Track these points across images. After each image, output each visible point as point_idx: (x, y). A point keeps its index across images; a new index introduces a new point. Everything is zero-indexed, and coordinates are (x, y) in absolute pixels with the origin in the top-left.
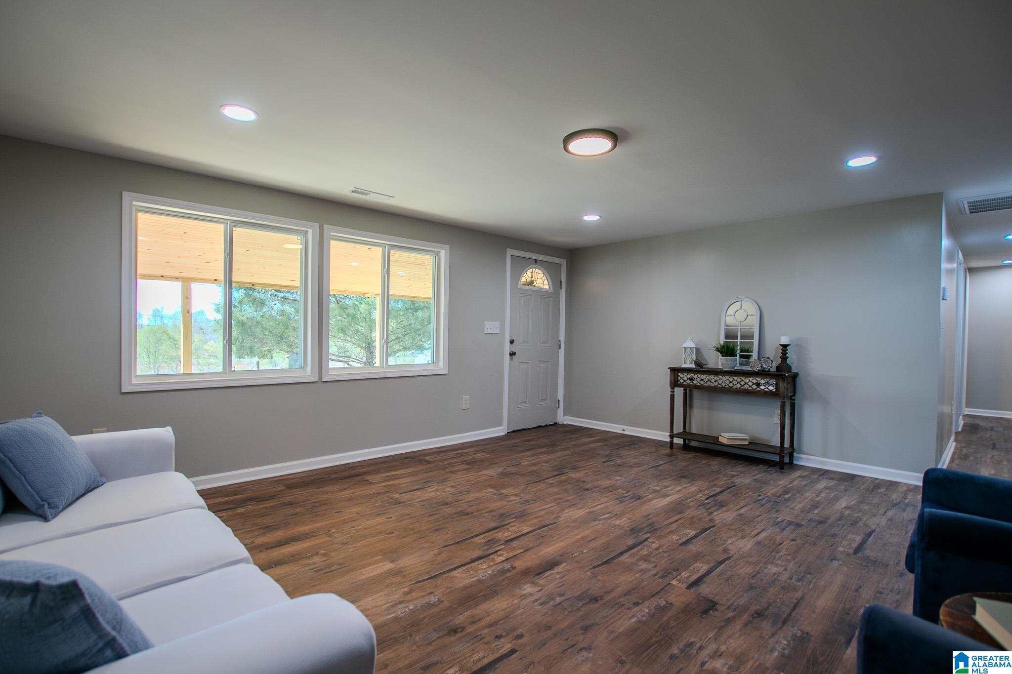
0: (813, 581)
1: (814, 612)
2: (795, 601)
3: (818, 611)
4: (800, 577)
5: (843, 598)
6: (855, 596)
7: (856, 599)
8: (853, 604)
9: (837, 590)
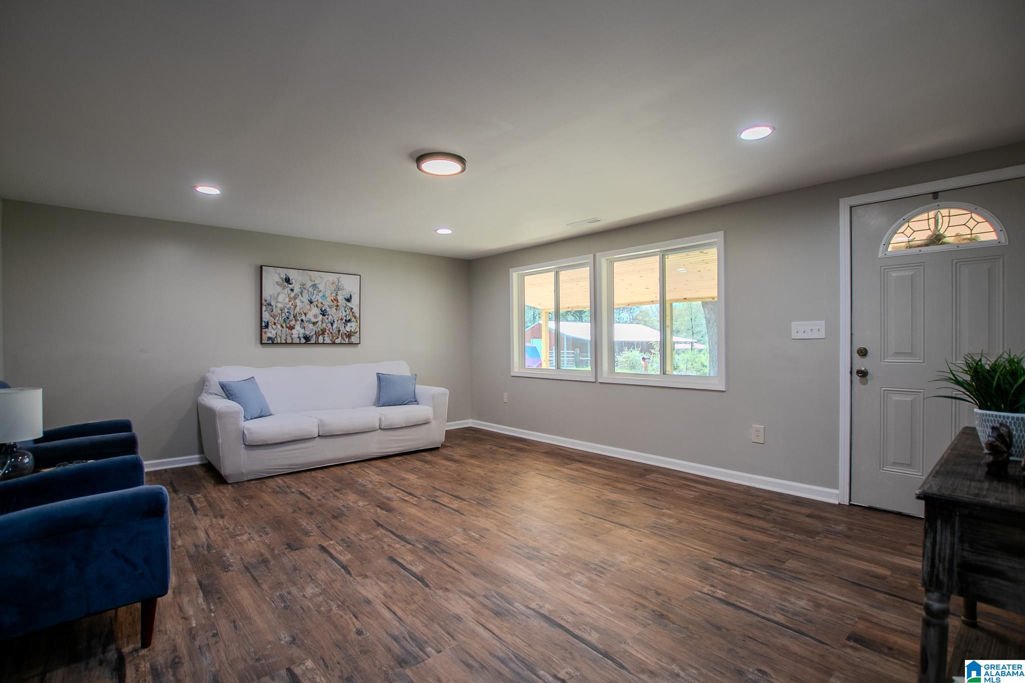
0: (273, 604)
1: (240, 584)
2: (259, 581)
3: (239, 587)
4: (285, 599)
5: (236, 607)
6: (230, 616)
7: (226, 613)
8: (223, 608)
9: (247, 610)
